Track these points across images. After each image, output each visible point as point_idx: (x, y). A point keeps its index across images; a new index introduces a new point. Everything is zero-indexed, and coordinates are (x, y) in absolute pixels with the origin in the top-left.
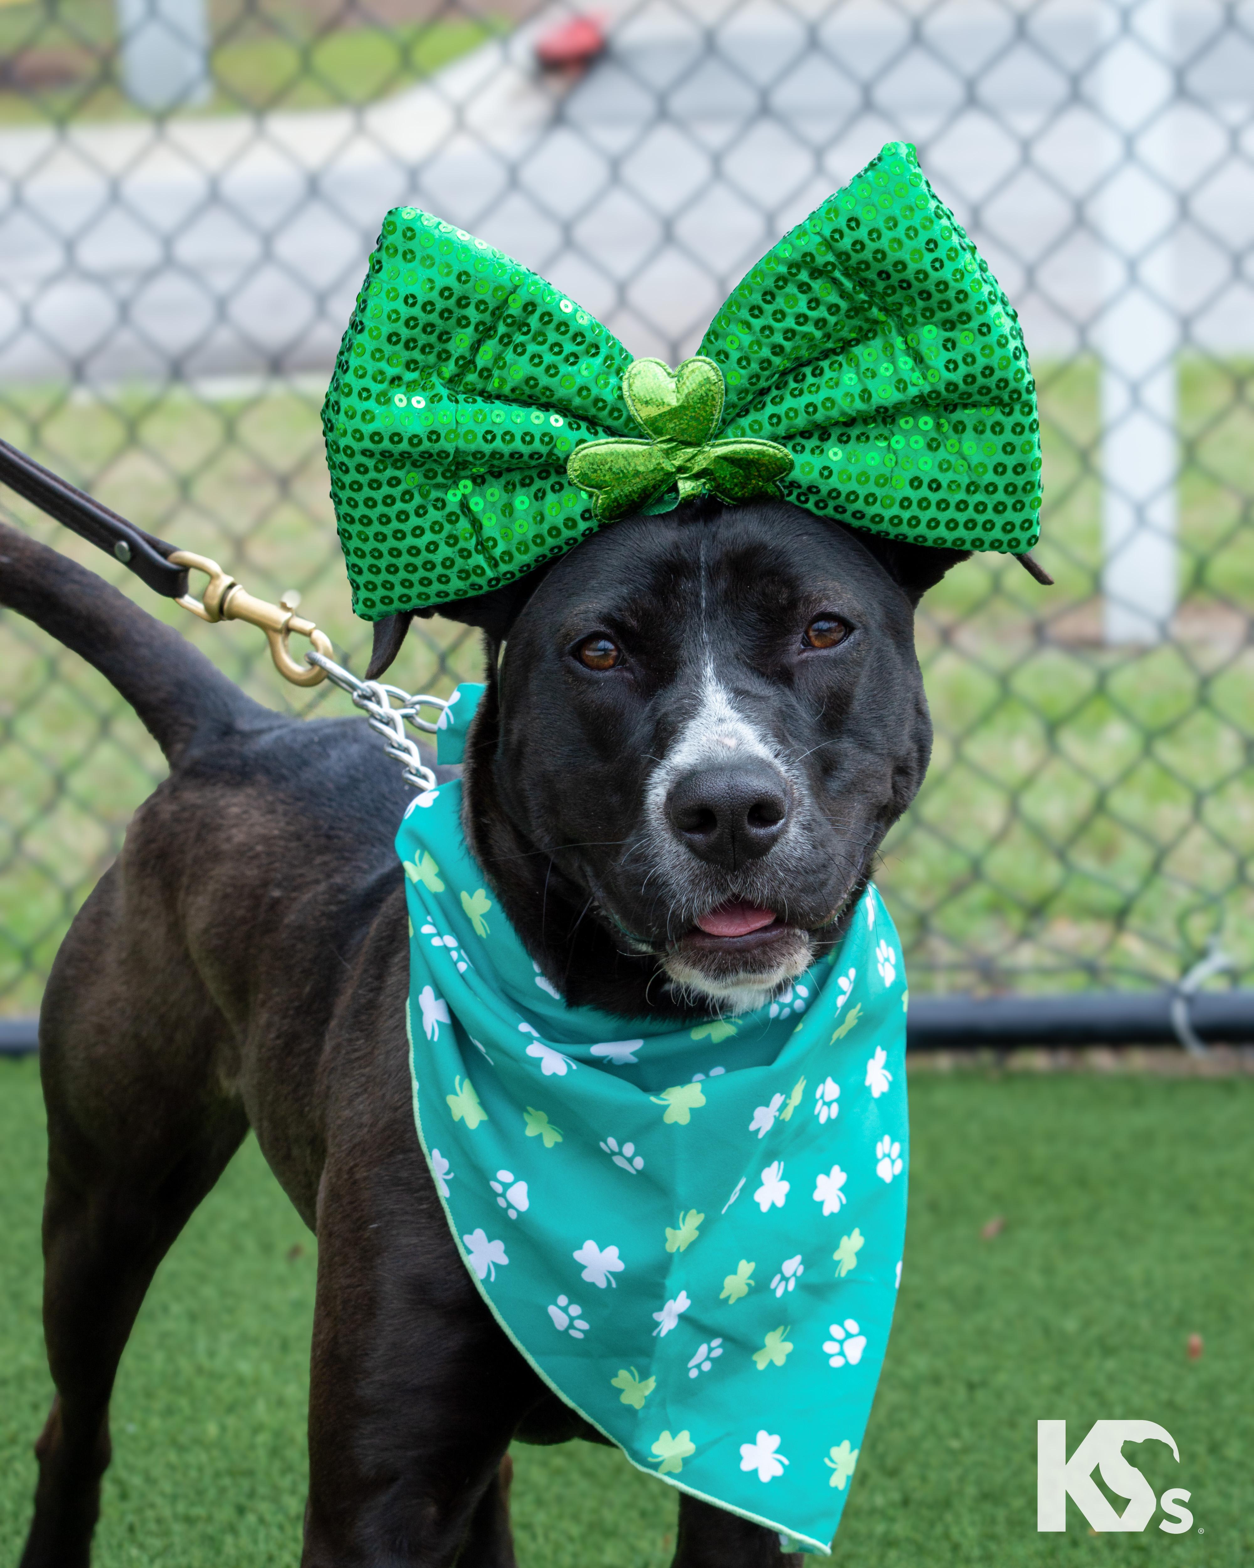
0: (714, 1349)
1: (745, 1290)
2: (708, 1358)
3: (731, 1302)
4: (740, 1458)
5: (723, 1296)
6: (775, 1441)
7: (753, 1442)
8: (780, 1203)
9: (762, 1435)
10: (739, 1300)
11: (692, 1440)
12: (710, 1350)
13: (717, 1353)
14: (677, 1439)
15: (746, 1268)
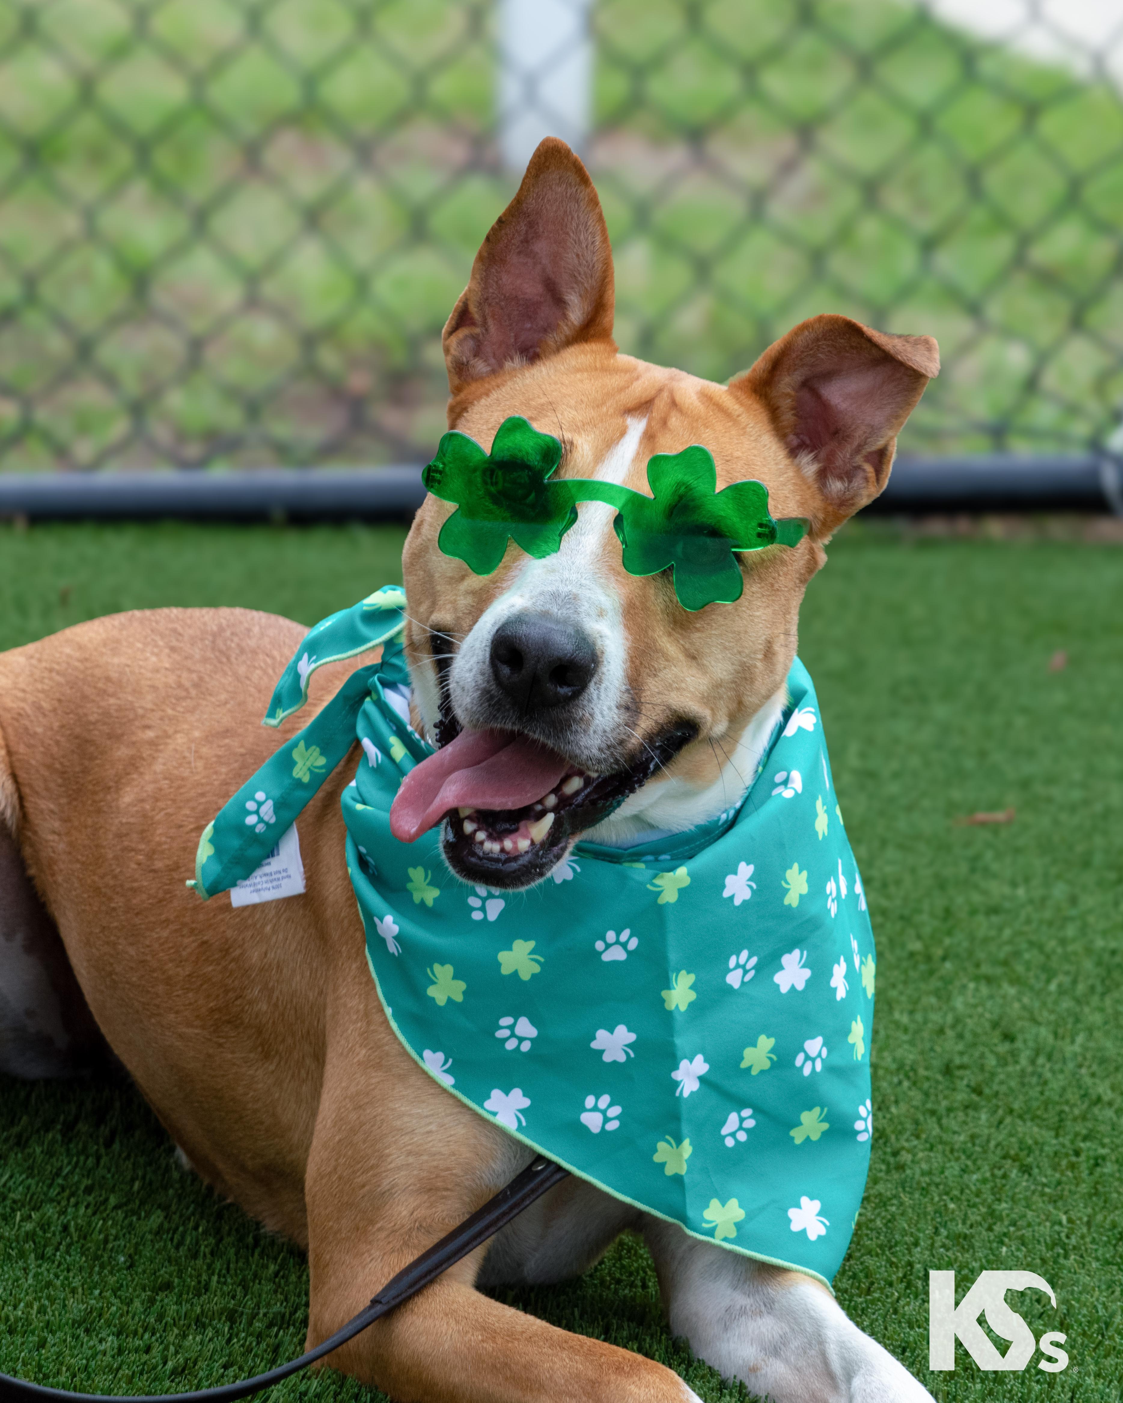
0: (745, 1119)
1: (767, 1065)
2: (741, 1128)
3: (754, 1072)
4: (789, 1221)
5: (743, 1065)
6: (816, 1205)
7: (798, 1206)
8: (800, 986)
9: (804, 1200)
10: (762, 1072)
11: (741, 1206)
12: (742, 1120)
13: (750, 1124)
14: (727, 1206)
15: (766, 1043)
